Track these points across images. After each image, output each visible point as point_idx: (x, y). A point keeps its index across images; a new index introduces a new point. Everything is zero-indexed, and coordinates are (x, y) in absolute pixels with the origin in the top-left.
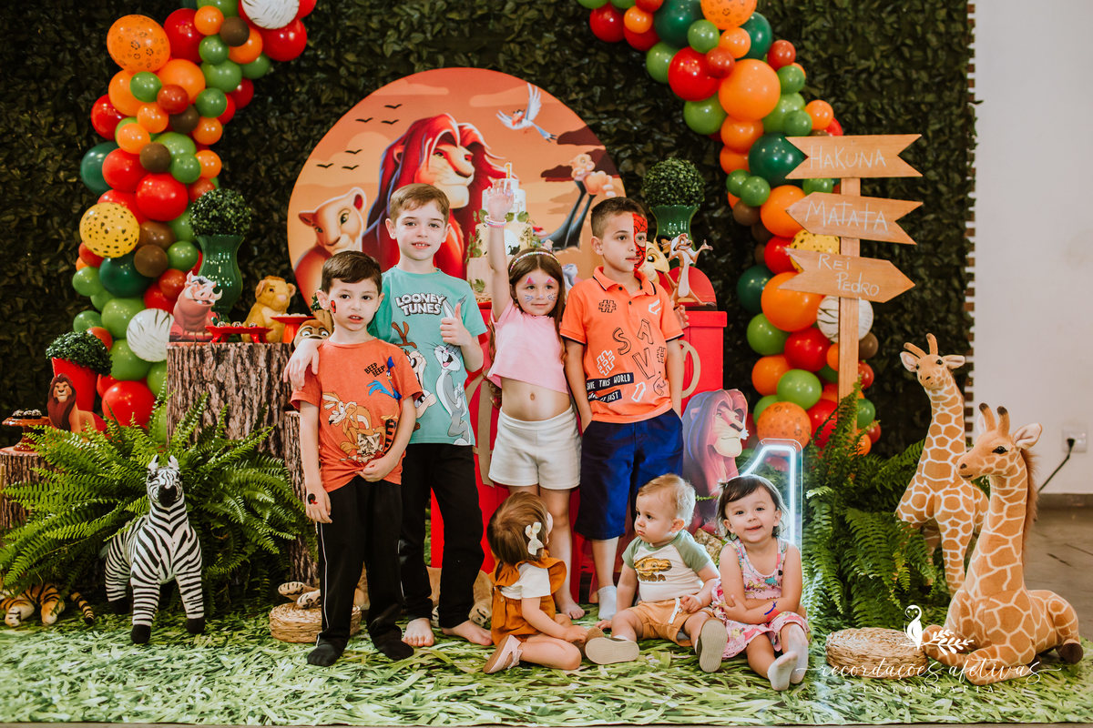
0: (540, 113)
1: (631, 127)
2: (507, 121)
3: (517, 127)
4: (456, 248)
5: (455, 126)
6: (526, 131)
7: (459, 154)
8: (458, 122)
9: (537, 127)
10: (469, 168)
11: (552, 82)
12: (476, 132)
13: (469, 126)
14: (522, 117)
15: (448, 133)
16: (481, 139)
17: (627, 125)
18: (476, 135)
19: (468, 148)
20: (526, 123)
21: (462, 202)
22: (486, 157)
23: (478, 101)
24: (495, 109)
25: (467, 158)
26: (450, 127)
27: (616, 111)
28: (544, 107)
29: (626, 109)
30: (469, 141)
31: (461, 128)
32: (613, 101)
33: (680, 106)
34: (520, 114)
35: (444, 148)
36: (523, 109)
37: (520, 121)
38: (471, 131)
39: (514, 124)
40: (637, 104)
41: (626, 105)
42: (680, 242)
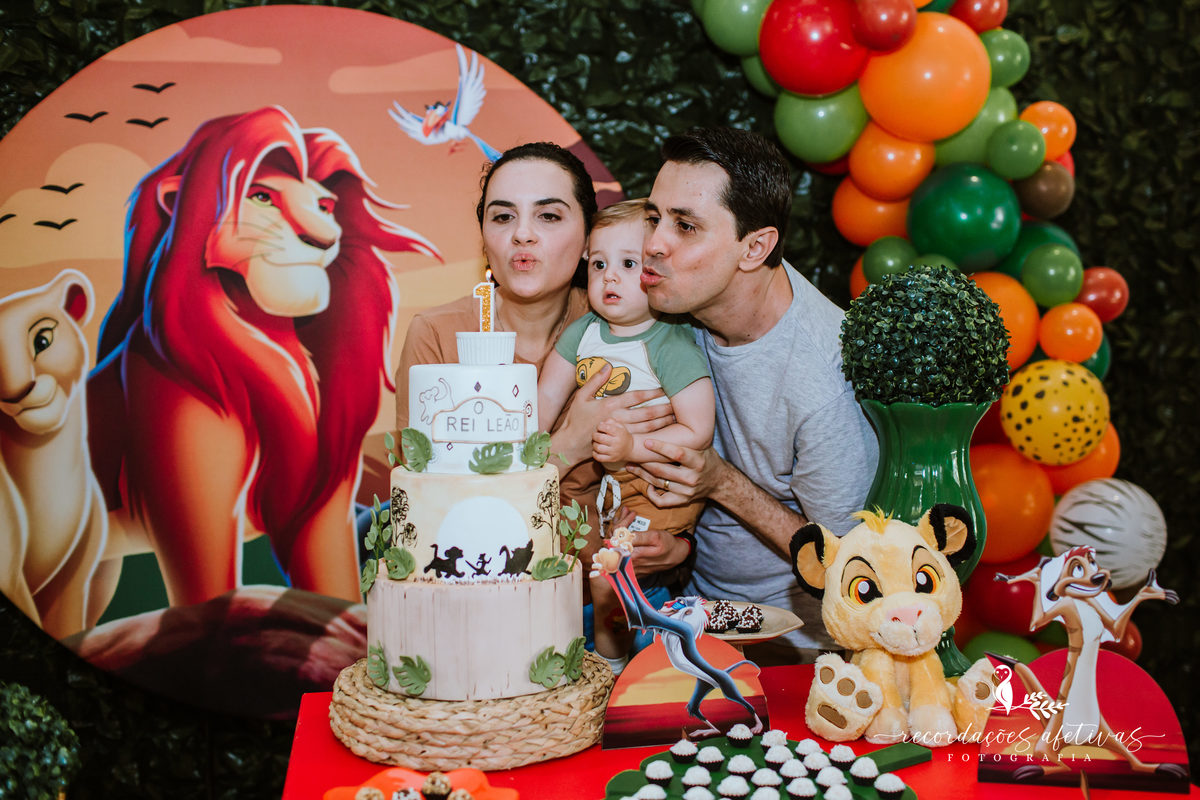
0: (482, 109)
2: (413, 127)
3: (433, 139)
4: (304, 406)
5: (296, 133)
6: (454, 148)
7: (307, 196)
8: (302, 126)
9: (478, 141)
10: (328, 227)
12: (344, 147)
13: (328, 136)
14: (445, 118)
15: (282, 151)
16: (355, 164)
18: (344, 156)
19: (326, 183)
20: (453, 131)
21: (315, 304)
22: (366, 202)
23: (348, 80)
24: (388, 99)
25: (323, 205)
26: (287, 136)
27: (623, 105)
28: (491, 97)
29: (640, 102)
30: (328, 169)
31: (309, 139)
32: (617, 88)
33: (764, 106)
34: (441, 110)
35: (273, 182)
36: (448, 101)
37: (439, 126)
38: (331, 147)
39: (427, 131)
40: (664, 93)
41: (641, 95)
42: (1070, 573)
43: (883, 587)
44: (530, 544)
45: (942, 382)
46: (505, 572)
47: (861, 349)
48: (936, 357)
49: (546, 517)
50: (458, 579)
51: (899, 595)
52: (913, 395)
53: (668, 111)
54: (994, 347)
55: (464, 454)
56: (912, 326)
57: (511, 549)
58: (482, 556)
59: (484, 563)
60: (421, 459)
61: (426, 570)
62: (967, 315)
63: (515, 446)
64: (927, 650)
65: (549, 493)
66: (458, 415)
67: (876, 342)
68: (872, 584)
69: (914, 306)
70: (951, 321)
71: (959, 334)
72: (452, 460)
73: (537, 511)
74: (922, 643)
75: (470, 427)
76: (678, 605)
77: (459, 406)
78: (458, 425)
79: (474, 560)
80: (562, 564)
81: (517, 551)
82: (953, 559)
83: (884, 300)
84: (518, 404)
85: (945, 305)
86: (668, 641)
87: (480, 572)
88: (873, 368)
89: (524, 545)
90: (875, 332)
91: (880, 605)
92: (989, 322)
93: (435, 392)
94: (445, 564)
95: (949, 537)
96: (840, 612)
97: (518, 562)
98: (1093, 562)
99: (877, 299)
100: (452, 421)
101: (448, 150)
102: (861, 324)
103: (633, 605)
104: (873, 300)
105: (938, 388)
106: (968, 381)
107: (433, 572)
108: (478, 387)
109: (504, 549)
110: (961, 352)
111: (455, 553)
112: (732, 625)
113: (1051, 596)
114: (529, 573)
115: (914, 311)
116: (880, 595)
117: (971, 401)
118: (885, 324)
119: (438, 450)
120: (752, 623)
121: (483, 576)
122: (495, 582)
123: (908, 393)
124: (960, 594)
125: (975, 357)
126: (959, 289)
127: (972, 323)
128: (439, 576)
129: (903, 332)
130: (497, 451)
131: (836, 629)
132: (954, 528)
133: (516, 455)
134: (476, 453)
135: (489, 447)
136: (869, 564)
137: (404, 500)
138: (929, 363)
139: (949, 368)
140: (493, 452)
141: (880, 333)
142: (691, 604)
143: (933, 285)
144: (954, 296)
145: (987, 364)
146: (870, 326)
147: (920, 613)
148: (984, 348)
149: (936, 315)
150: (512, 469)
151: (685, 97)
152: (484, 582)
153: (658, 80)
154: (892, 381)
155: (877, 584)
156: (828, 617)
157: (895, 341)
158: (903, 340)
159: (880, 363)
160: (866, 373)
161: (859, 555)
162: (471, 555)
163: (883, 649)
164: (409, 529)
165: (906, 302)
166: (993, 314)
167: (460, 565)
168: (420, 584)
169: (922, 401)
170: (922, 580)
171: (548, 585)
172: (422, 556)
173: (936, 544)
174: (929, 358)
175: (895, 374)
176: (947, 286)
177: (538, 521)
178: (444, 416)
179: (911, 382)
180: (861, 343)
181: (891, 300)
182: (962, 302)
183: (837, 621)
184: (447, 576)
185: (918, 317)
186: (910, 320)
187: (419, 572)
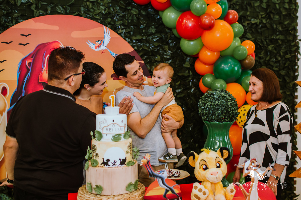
1: (149, 48)
2: (93, 47)
3: (97, 49)
6: (103, 52)
9: (109, 50)
11: (109, 23)
14: (100, 44)
17: (147, 47)
20: (102, 48)
24: (86, 39)
27: (142, 39)
29: (146, 38)
32: (140, 35)
34: (99, 42)
36: (101, 40)
37: (99, 46)
39: (96, 48)
40: (152, 36)
41: (146, 36)
42: (251, 164)
43: (209, 167)
44: (126, 158)
45: (222, 117)
46: (120, 164)
47: (203, 109)
48: (221, 112)
49: (129, 151)
50: (109, 166)
51: (213, 169)
52: (216, 120)
53: (153, 40)
54: (235, 108)
55: (110, 137)
56: (215, 104)
57: (121, 159)
58: (115, 161)
59: (115, 163)
60: (100, 138)
61: (101, 164)
62: (228, 101)
63: (122, 135)
64: (219, 181)
65: (130, 146)
66: (109, 127)
67: (207, 108)
68: (206, 166)
69: (216, 99)
70: (224, 103)
71: (226, 106)
72: (107, 138)
73: (127, 150)
74: (218, 180)
75: (111, 130)
76: (161, 172)
77: (109, 126)
78: (109, 130)
79: (113, 162)
80: (133, 162)
81: (123, 160)
82: (225, 160)
83: (208, 97)
84: (122, 125)
85: (223, 99)
86: (158, 180)
87: (114, 165)
88: (206, 114)
89: (124, 158)
90: (207, 105)
91: (208, 171)
92: (233, 103)
93: (103, 122)
94: (106, 163)
95: (224, 154)
96: (199, 173)
97: (123, 162)
98: (257, 162)
99: (207, 97)
100: (107, 129)
101: (101, 52)
102: (203, 103)
103: (150, 172)
104: (206, 97)
105: (221, 119)
106: (229, 117)
107: (103, 165)
108: (113, 121)
109: (120, 159)
110: (227, 111)
111: (108, 160)
112: (173, 175)
113: (247, 169)
114: (126, 165)
115: (215, 100)
116: (208, 169)
117: (229, 121)
118: (209, 104)
119: (104, 136)
120: (178, 175)
121: (115, 166)
122: (118, 167)
123: (214, 120)
124: (227, 168)
125: (230, 111)
126: (226, 95)
127: (229, 103)
128: (104, 166)
129: (213, 105)
130: (118, 136)
131: (198, 177)
132: (225, 152)
133: (122, 137)
134: (113, 136)
135: (116, 135)
136: (205, 161)
137: (96, 148)
138: (219, 113)
139: (224, 114)
140: (117, 136)
141: (208, 106)
142: (164, 171)
143: (220, 94)
144: (225, 97)
145: (233, 113)
146: (205, 104)
147: (217, 173)
148: (232, 109)
149: (221, 102)
150: (121, 140)
151: (158, 37)
152: (115, 167)
153: (151, 32)
154: (211, 117)
155: (207, 166)
156: (196, 174)
157: (211, 108)
158: (213, 107)
159: (208, 113)
160: (205, 115)
161: (203, 159)
162: (112, 161)
163: (209, 181)
164: (97, 155)
165: (214, 98)
166: (234, 101)
167: (109, 163)
168: (100, 168)
169: (218, 122)
170: (218, 165)
171: (130, 167)
172: (100, 161)
173: (221, 156)
174: (219, 112)
175: (211, 115)
176: (223, 94)
177: (127, 152)
178: (105, 128)
179: (215, 117)
180: (203, 108)
181: (210, 97)
182: (227, 98)
183: (198, 175)
184: (106, 166)
185: (217, 102)
186: (215, 103)
187: (99, 165)
